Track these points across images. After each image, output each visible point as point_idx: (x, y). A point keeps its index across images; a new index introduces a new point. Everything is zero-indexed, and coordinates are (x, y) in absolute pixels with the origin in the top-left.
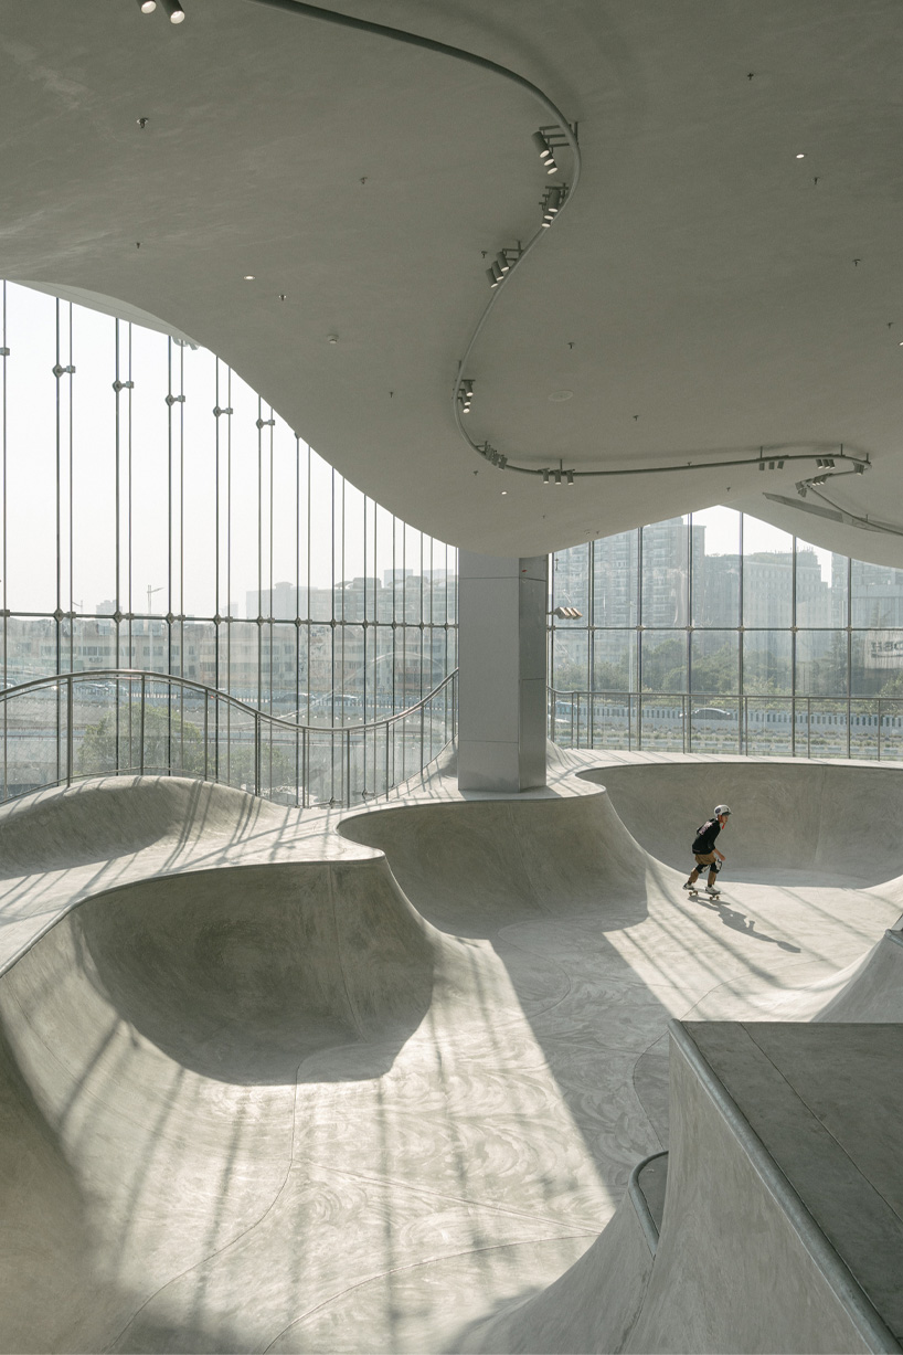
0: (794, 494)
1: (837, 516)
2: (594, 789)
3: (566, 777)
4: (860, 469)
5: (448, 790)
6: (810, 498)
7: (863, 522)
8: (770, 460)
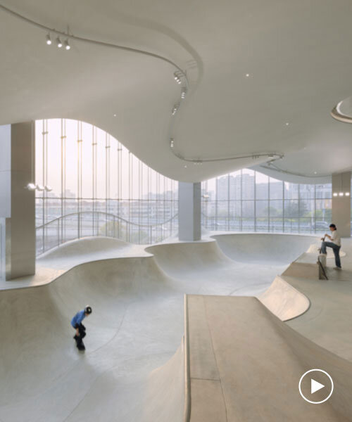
0: (267, 165)
1: (279, 170)
2: (214, 240)
3: (206, 237)
4: (281, 157)
5: (176, 240)
6: (271, 166)
7: (286, 172)
8: (255, 156)
